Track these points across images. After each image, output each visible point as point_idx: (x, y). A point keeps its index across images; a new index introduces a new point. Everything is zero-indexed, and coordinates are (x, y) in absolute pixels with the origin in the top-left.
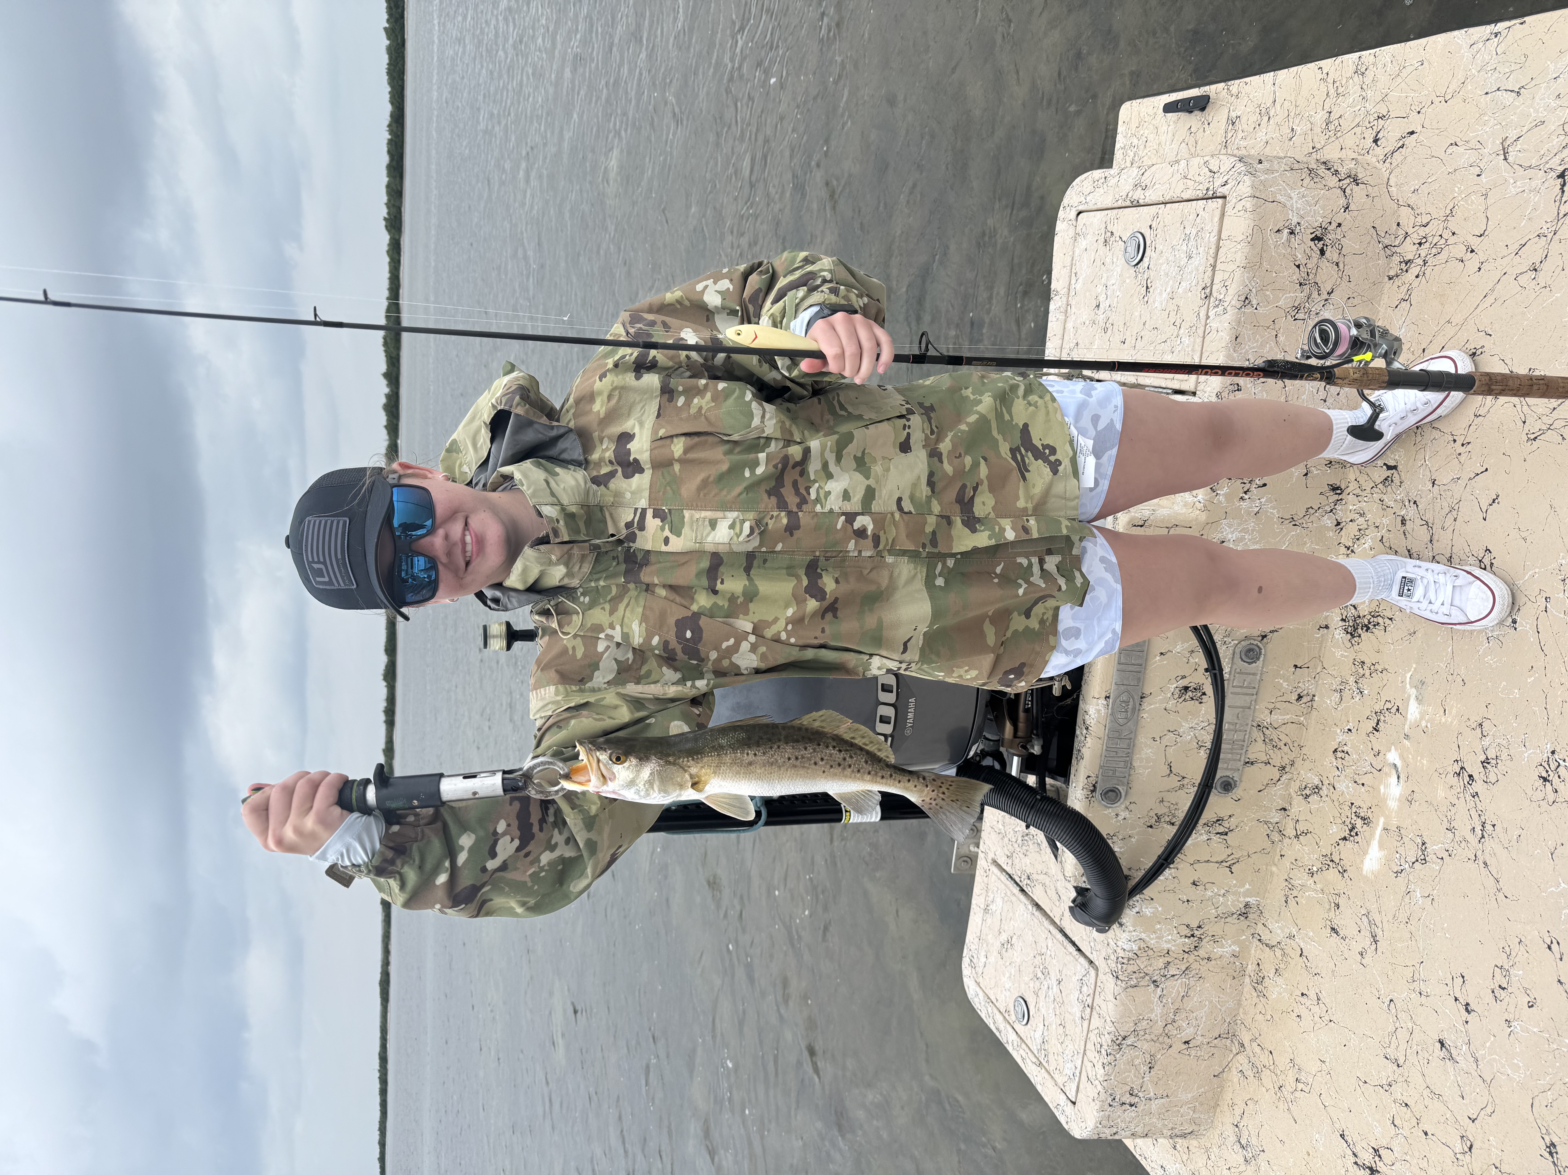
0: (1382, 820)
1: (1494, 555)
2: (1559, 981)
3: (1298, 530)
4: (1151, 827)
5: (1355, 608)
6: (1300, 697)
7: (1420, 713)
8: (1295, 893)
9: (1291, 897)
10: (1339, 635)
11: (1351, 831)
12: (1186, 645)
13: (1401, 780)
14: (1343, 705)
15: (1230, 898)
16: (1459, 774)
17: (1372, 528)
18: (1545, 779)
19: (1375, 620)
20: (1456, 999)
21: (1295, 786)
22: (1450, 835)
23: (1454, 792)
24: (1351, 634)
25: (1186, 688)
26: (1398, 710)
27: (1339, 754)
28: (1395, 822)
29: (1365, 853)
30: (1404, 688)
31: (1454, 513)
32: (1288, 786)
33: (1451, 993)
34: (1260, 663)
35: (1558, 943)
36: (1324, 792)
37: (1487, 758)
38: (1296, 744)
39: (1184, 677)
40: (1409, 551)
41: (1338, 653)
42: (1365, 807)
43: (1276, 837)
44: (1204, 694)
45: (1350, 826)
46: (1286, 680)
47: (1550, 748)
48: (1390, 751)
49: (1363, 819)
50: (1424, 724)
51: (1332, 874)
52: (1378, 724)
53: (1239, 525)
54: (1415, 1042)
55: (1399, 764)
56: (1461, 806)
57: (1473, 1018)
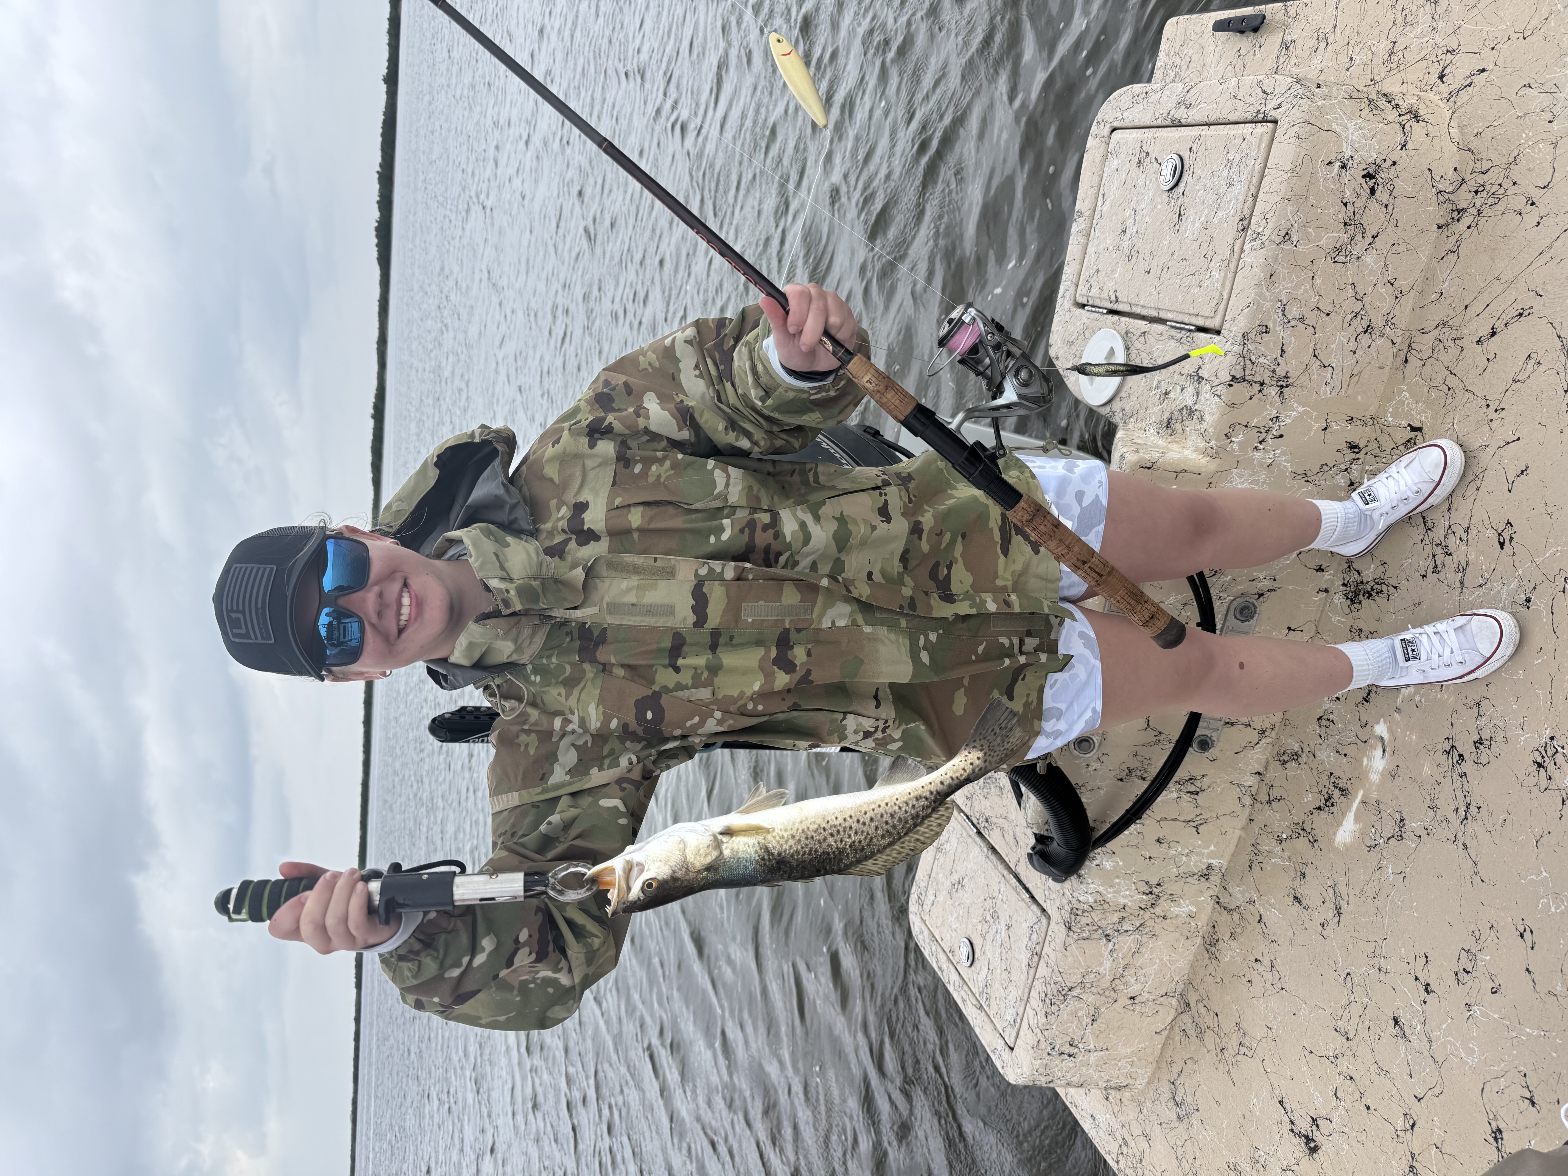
0: (1361, 793)
1: (1515, 529)
2: (1527, 970)
3: (1310, 487)
4: (1121, 780)
5: (1359, 574)
8: (1260, 858)
9: (1256, 862)
10: (1339, 599)
11: (1327, 801)
12: (1180, 597)
13: (1386, 754)
15: (1194, 858)
16: (1449, 753)
18: (1540, 765)
19: (1379, 587)
20: (1416, 979)
21: (1273, 751)
22: (1431, 813)
23: (1441, 770)
24: (1351, 600)
27: (1324, 723)
28: (1374, 795)
29: (1340, 824)
31: (1478, 482)
32: (1266, 750)
33: (1412, 972)
34: (1253, 622)
35: (1532, 932)
36: (1304, 759)
37: (1481, 739)
41: (1335, 619)
42: (1345, 778)
43: (1247, 800)
45: (1326, 796)
47: (1549, 733)
48: (1378, 723)
49: (1341, 790)
50: (1417, 698)
51: (1302, 843)
53: (1250, 476)
54: (1368, 1017)
55: (1386, 736)
56: (1447, 785)
57: (1431, 999)
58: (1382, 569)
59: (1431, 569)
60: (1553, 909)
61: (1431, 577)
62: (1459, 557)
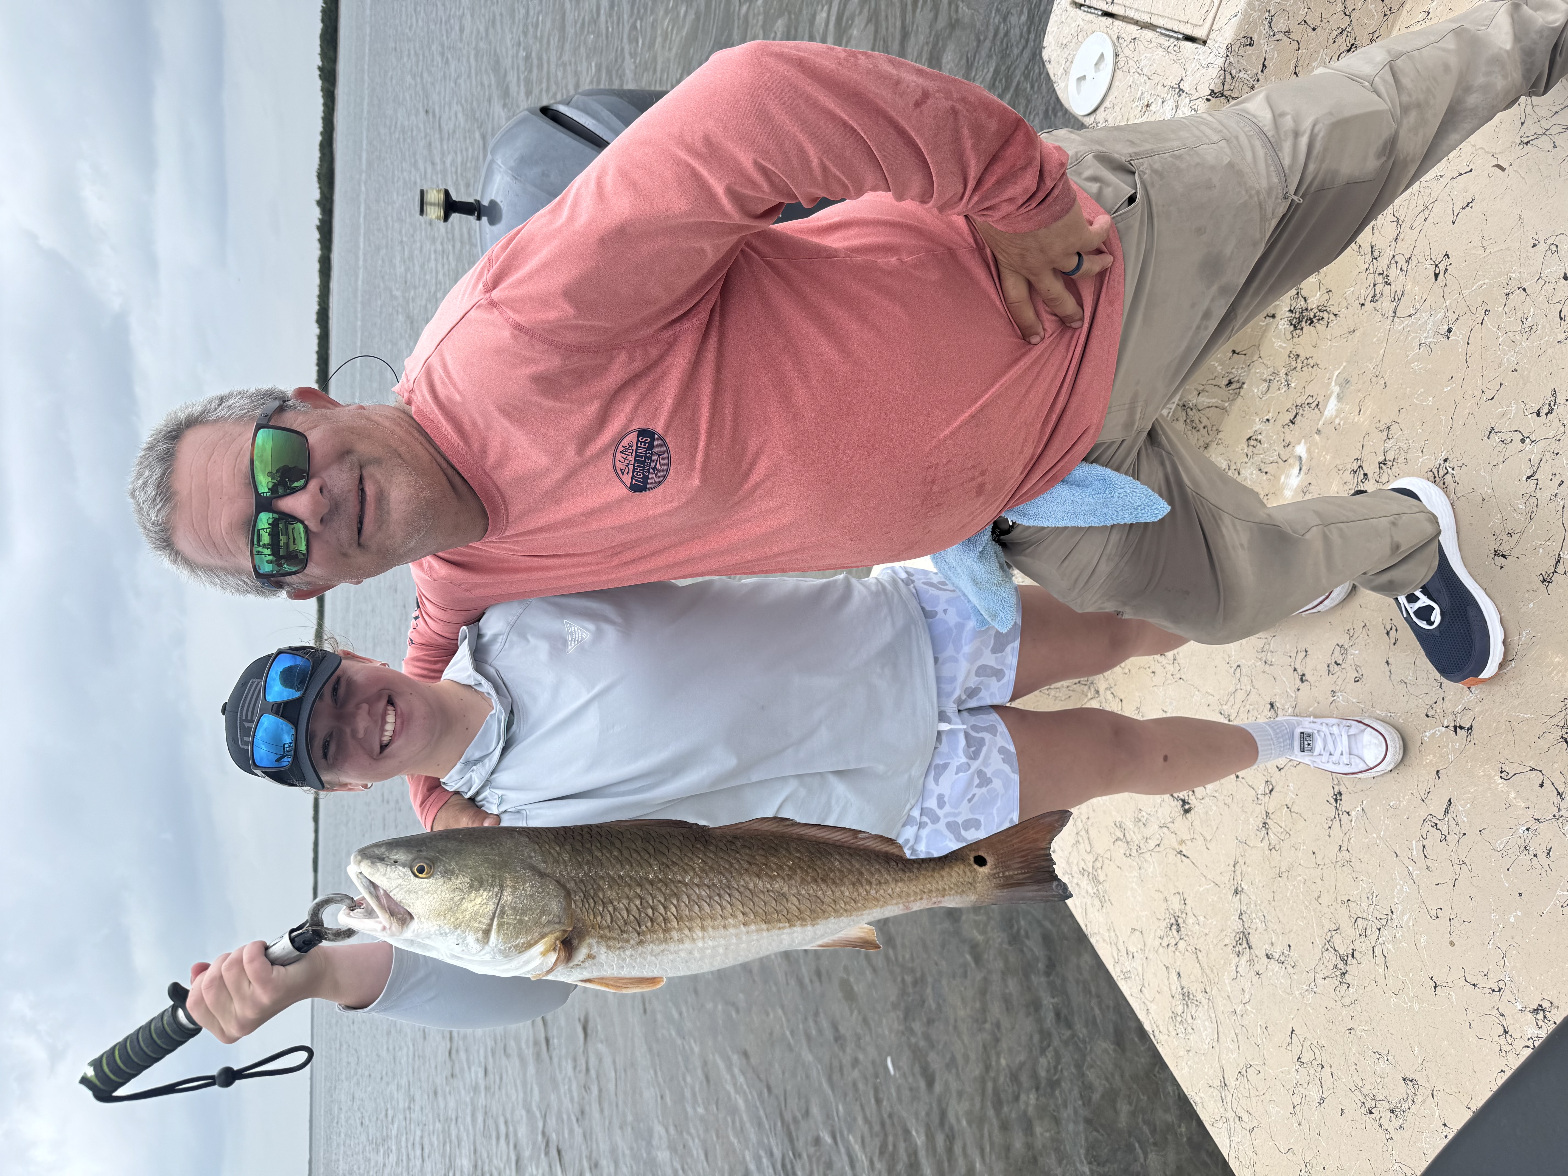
1: (1451, 261)
2: (1387, 662)
5: (1306, 300)
6: (1230, 383)
7: (1337, 410)
10: (1283, 325)
13: (1302, 472)
14: (1268, 395)
16: (1355, 472)
19: (1321, 314)
20: (1295, 670)
24: (1295, 327)
26: (1317, 405)
27: (1252, 442)
30: (1329, 384)
31: (1427, 213)
33: (1292, 664)
35: (1397, 630)
37: (1385, 460)
38: (1214, 428)
40: (1372, 247)
41: (1278, 343)
46: (1222, 364)
47: (1444, 455)
48: (1299, 444)
50: (1337, 421)
52: (1295, 417)
54: (1249, 702)
55: (1304, 456)
57: (1304, 687)
58: (1326, 296)
59: (1369, 298)
61: (1369, 306)
62: (1396, 286)
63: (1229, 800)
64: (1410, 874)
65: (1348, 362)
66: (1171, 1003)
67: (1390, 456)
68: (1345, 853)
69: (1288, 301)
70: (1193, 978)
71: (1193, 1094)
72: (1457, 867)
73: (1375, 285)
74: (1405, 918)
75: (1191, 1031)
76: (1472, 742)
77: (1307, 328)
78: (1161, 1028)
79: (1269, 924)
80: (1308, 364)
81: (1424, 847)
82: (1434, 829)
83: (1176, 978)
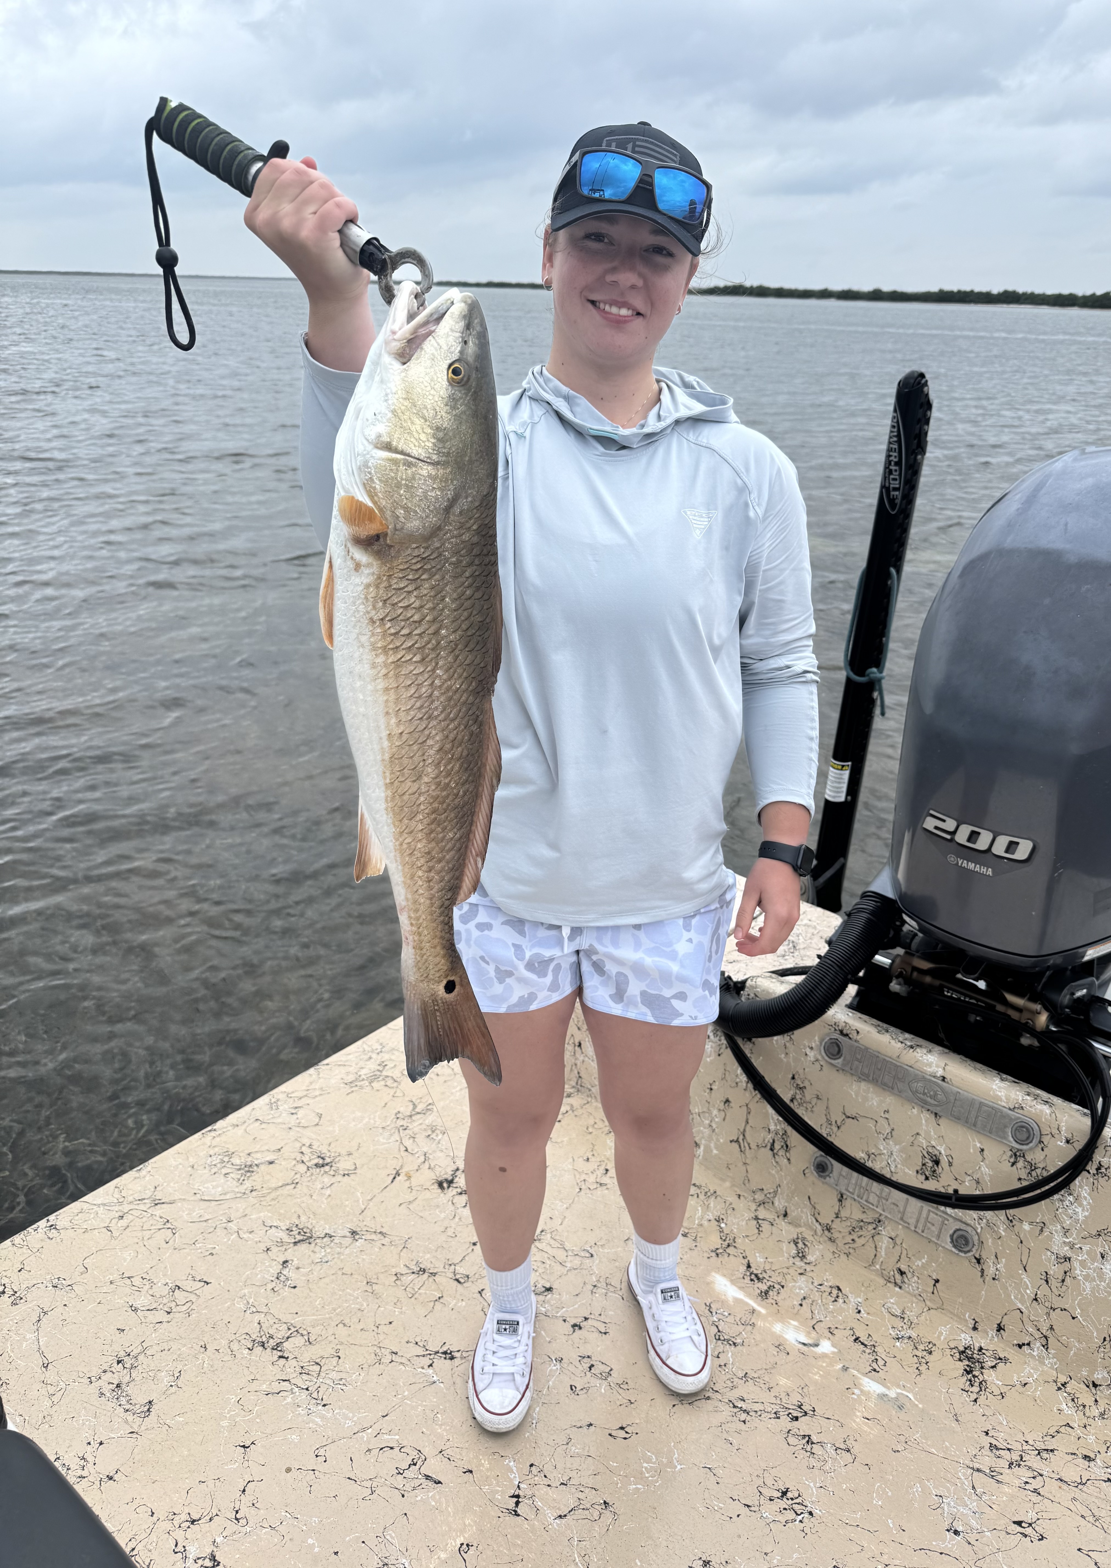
0: (763, 1311)
1: (1036, 1542)
2: (591, 1425)
3: (1099, 1342)
4: (793, 1078)
5: (993, 1367)
6: (902, 1273)
7: (869, 1392)
8: (702, 1197)
9: (698, 1191)
10: (965, 1339)
11: (756, 1275)
12: (987, 1179)
13: (801, 1346)
14: (887, 1315)
15: (707, 1132)
16: (800, 1407)
17: (1085, 1421)
18: (784, 1493)
19: (977, 1384)
20: (586, 1319)
21: (808, 1234)
22: (741, 1374)
23: (783, 1395)
24: (963, 1352)
25: (937, 1162)
26: (875, 1370)
27: (835, 1292)
28: (760, 1323)
29: (733, 1282)
30: (898, 1386)
31: (1091, 1519)
32: (809, 1227)
33: (592, 1316)
34: (949, 1246)
35: (625, 1438)
36: (799, 1263)
37: (812, 1443)
38: (851, 1251)
39: (950, 1164)
40: (1052, 1451)
41: (944, 1331)
42: (779, 1298)
43: (759, 1197)
44: (927, 1178)
45: (761, 1276)
46: (924, 1266)
47: (816, 1512)
48: (833, 1345)
49: (766, 1293)
50: (856, 1391)
51: (715, 1241)
52: (863, 1344)
54: (553, 1264)
55: (818, 1350)
56: (768, 1397)
57: (568, 1328)
58: (997, 1392)
59: (994, 1442)
60: (645, 1465)
61: (986, 1441)
62: (1007, 1475)
63: (450, 1232)
64: (364, 1430)
65: (923, 1410)
66: (242, 1152)
67: (816, 1449)
68: (389, 1358)
69: (991, 1347)
70: (267, 1177)
71: (149, 1168)
72: (368, 1484)
73: (1009, 1449)
74: (318, 1420)
75: (214, 1171)
76: (501, 1514)
77: (961, 1366)
78: (218, 1139)
79: (318, 1267)
80: (921, 1365)
81: (392, 1448)
82: (410, 1462)
83: (268, 1159)
